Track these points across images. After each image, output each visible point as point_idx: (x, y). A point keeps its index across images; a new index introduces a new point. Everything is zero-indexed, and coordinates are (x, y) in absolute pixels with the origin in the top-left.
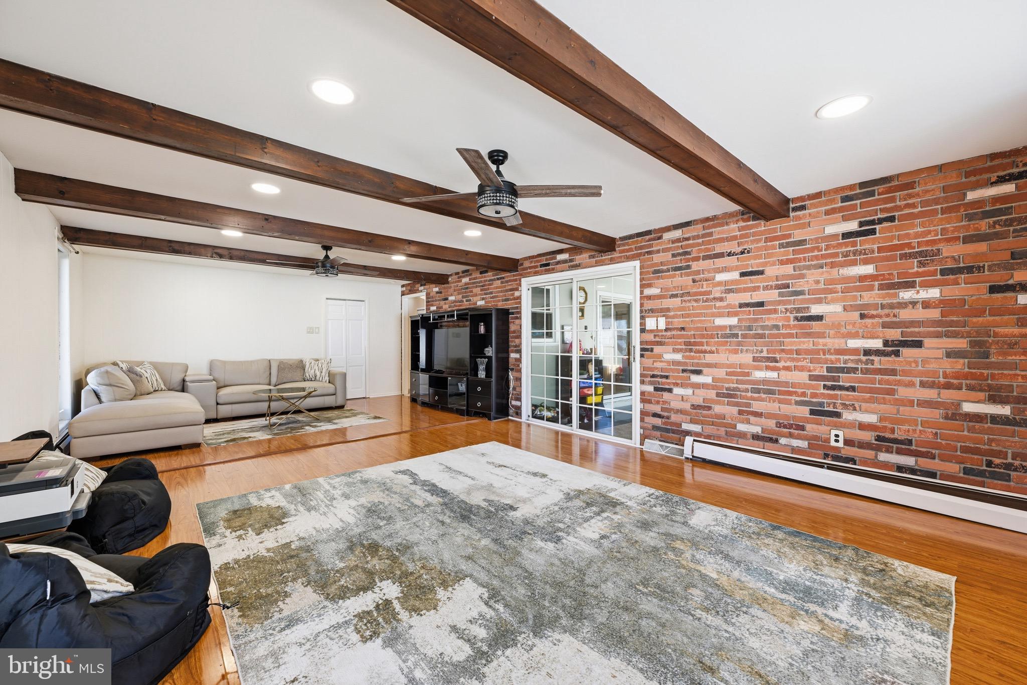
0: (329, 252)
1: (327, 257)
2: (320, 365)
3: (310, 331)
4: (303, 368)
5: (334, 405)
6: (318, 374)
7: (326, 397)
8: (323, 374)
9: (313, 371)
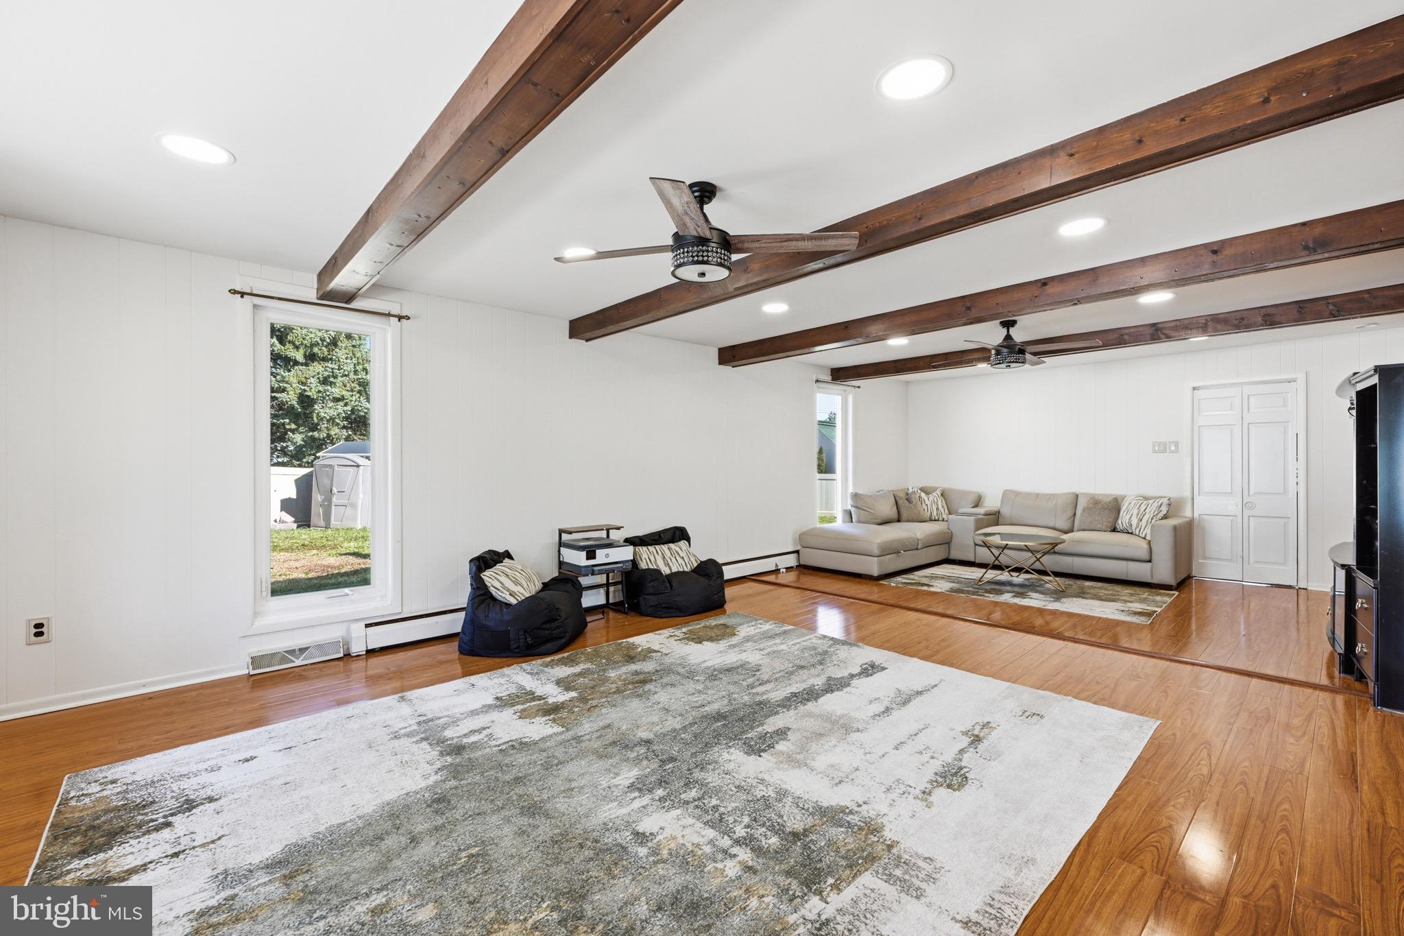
0: (1012, 330)
1: (1008, 337)
2: (1143, 508)
3: (1162, 448)
4: (1117, 510)
5: (1148, 579)
6: (1134, 522)
7: (1130, 563)
8: (1144, 523)
9: (1128, 516)
